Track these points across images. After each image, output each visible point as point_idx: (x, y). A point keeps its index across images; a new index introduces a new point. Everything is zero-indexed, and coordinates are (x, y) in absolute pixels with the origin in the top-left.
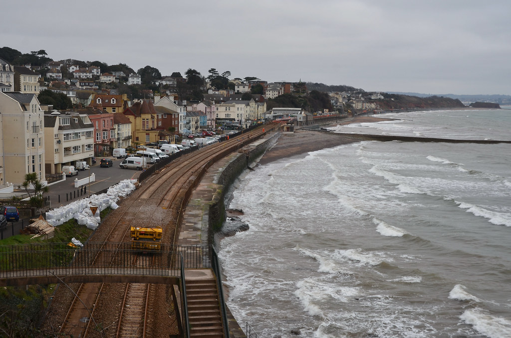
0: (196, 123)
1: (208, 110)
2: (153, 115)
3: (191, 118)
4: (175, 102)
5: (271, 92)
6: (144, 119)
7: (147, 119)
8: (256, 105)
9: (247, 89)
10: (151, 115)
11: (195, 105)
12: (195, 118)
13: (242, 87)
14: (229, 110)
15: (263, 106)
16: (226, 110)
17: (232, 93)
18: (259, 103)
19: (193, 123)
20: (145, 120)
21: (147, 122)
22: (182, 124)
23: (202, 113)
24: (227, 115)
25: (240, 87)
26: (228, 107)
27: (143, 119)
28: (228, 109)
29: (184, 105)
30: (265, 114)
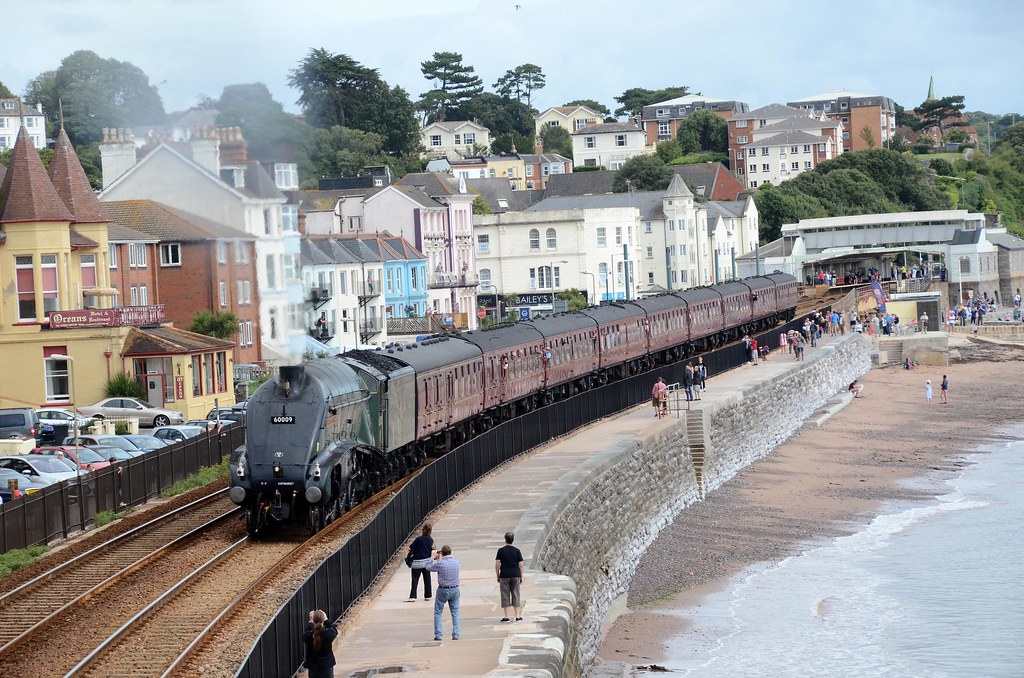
0: (363, 300)
1: (431, 226)
2: (86, 232)
3: (331, 274)
4: (227, 176)
5: (774, 152)
6: (28, 259)
7: (49, 258)
8: (703, 215)
9: (639, 145)
10: (73, 234)
11: (351, 205)
12: (356, 273)
13: (611, 139)
14: (552, 243)
15: (741, 216)
16: (535, 244)
17: (557, 167)
18: (713, 203)
19: (343, 301)
20: (38, 266)
21: (52, 275)
22: (281, 304)
23: (397, 244)
24: (544, 273)
25: (599, 140)
26: (542, 230)
27: (21, 259)
28: (543, 239)
29: (288, 194)
30: (755, 258)
